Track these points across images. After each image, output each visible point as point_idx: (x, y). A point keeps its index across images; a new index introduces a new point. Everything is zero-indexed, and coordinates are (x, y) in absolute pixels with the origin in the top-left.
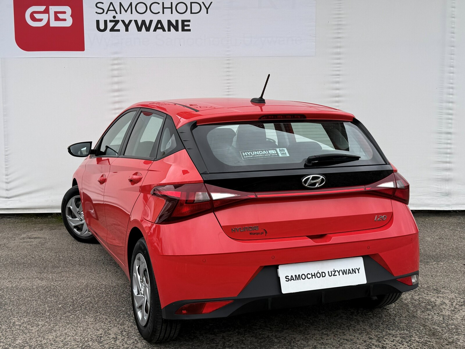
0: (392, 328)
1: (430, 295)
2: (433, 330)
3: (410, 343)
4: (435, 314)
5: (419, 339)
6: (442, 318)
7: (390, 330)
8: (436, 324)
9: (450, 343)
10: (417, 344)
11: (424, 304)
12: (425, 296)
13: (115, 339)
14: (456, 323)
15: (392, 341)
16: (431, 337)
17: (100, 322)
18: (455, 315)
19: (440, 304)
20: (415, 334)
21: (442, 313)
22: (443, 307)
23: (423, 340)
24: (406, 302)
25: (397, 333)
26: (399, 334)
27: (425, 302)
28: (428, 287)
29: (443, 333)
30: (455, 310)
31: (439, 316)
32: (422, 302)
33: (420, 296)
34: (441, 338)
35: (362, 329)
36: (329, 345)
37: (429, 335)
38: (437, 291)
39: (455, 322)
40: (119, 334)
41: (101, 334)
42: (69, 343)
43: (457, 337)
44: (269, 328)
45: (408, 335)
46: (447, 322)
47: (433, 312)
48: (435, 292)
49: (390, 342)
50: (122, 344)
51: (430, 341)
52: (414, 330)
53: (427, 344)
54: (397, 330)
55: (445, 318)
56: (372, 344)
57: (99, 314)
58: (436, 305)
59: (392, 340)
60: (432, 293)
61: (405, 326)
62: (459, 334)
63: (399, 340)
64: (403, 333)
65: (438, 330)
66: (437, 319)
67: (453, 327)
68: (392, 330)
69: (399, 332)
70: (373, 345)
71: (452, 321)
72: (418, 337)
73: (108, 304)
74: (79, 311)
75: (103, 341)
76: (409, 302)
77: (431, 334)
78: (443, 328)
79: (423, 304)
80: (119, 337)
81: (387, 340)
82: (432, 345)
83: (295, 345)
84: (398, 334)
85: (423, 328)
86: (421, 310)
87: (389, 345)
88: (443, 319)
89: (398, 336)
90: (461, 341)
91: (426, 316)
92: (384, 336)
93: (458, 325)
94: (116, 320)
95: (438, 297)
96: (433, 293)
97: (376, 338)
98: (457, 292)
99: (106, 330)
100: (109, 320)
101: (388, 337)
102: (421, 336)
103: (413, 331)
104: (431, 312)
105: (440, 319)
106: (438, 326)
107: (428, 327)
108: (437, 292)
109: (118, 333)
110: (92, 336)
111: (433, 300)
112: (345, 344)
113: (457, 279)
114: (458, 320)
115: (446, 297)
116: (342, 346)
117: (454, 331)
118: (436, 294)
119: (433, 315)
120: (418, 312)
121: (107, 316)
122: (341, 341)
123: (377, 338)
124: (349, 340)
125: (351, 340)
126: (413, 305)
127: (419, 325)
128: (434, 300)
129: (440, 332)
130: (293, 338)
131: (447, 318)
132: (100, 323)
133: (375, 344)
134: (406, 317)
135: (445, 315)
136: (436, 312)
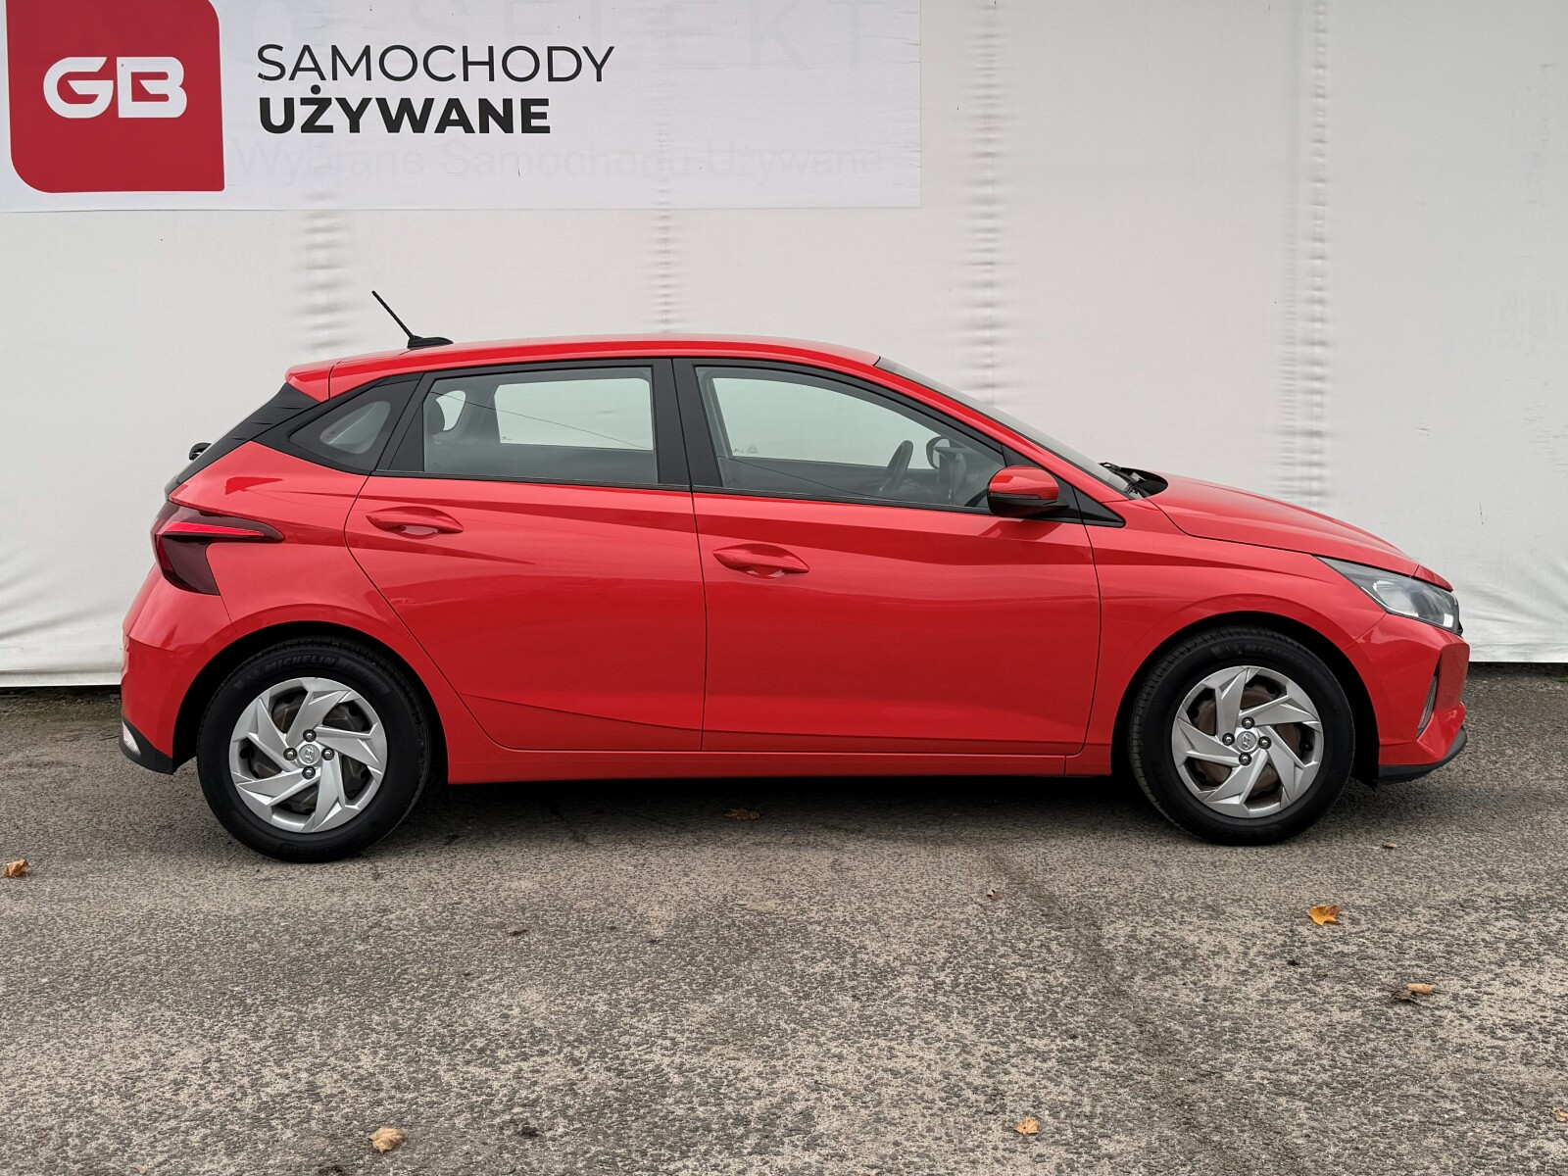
0: (1040, 1031)
1: (1190, 923)
2: (1163, 1034)
3: (1081, 1077)
4: (1184, 984)
5: (1112, 1065)
6: (1202, 996)
7: (1035, 1037)
8: (1178, 1017)
9: (1203, 1076)
10: (1103, 1080)
11: (1162, 952)
12: (1173, 929)
13: (178, 1085)
14: (1239, 1013)
15: (1027, 1074)
16: (1150, 1058)
17: (150, 1029)
18: (1244, 988)
19: (1210, 951)
20: (1105, 1050)
21: (1207, 981)
22: (1218, 961)
23: (1122, 1067)
24: (1110, 947)
25: (1053, 1046)
26: (1057, 1050)
27: (1166, 946)
28: (1191, 900)
29: (1190, 1045)
30: (1251, 970)
31: (1196, 991)
32: (1159, 947)
33: (1157, 928)
34: (1179, 1060)
35: (952, 1036)
36: (832, 1090)
37: (1146, 1052)
38: (1215, 911)
39: (1239, 1009)
40: (195, 1068)
41: (140, 1070)
42: (31, 1098)
43: (1231, 1055)
44: (668, 1043)
45: (1083, 1053)
46: (1215, 1008)
47: (1181, 977)
48: (1205, 916)
49: (1023, 1076)
50: (194, 1102)
51: (1142, 1072)
52: (1106, 1037)
53: (1133, 1080)
54: (1055, 1037)
55: (1211, 997)
56: (967, 1083)
57: (156, 1004)
58: (1195, 957)
59: (1029, 1071)
60: (1195, 919)
61: (1082, 1024)
62: (1236, 1047)
63: (1053, 1068)
64: (1069, 1046)
65: (1178, 1037)
66: (1187, 1000)
67: (1227, 1024)
68: (1041, 1038)
69: (1059, 1043)
70: (968, 1088)
71: (1230, 1006)
72: (1112, 1059)
73: (194, 973)
74: (96, 995)
75: (138, 1092)
76: (1120, 948)
77: (1154, 1050)
78: (1197, 1028)
79: (1159, 955)
80: (194, 1079)
81: (1013, 1070)
82: (1147, 1082)
83: (731, 1092)
84: (1055, 1048)
85: (1136, 1029)
86: (1148, 971)
87: (1017, 1086)
88: (1205, 1000)
89: (1053, 1055)
90: (1237, 1070)
91: (1156, 990)
92: (1010, 1056)
93: (1241, 1019)
94: (201, 1024)
95: (1210, 932)
96: (1199, 917)
97: (984, 1065)
98: (1274, 914)
99: (161, 1055)
100: (181, 1024)
101: (1022, 1059)
102: (1120, 1056)
103: (1101, 1041)
104: (1175, 978)
105: (1197, 1000)
106: (1182, 1023)
107: (1150, 1026)
108: (1211, 915)
109: (195, 1066)
110: (110, 1076)
111: (1193, 939)
112: (882, 1085)
113: (1284, 875)
114: (1250, 1002)
115: (1235, 932)
116: (872, 1091)
117: (1225, 1038)
118: (1207, 922)
119: (1179, 987)
120: (1136, 978)
121: (178, 1010)
122: (875, 1077)
123: (988, 1064)
124: (900, 1073)
125: (907, 1073)
126: (1127, 958)
127: (1127, 1020)
128: (1197, 939)
129: (1182, 1043)
130: (731, 1071)
131: (1217, 997)
132: (149, 1034)
133: (976, 1083)
134: (1094, 995)
135: (1215, 987)
136: (1189, 977)
